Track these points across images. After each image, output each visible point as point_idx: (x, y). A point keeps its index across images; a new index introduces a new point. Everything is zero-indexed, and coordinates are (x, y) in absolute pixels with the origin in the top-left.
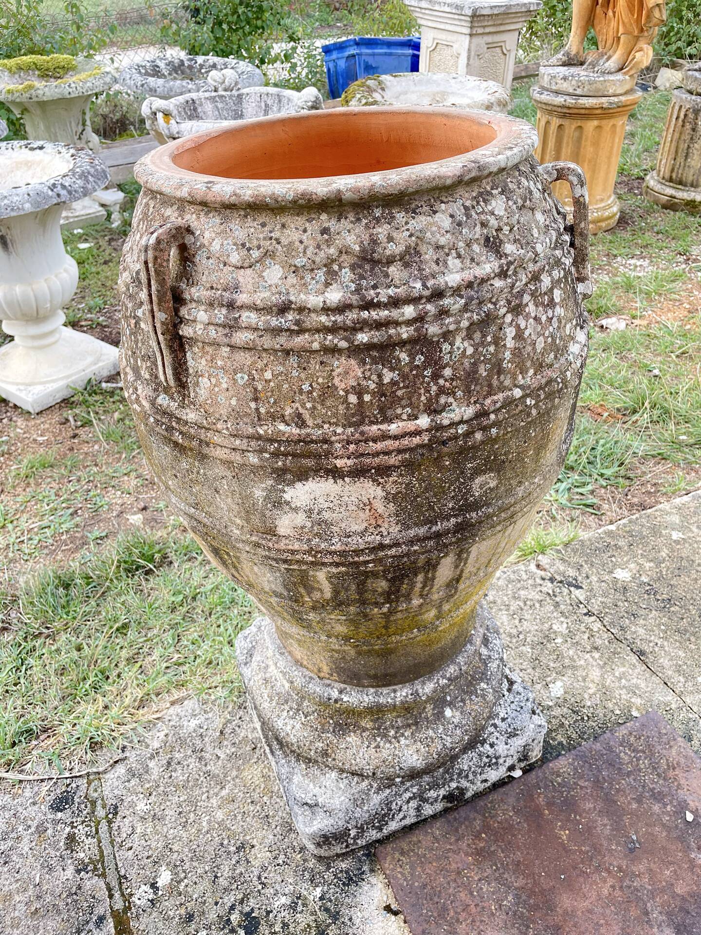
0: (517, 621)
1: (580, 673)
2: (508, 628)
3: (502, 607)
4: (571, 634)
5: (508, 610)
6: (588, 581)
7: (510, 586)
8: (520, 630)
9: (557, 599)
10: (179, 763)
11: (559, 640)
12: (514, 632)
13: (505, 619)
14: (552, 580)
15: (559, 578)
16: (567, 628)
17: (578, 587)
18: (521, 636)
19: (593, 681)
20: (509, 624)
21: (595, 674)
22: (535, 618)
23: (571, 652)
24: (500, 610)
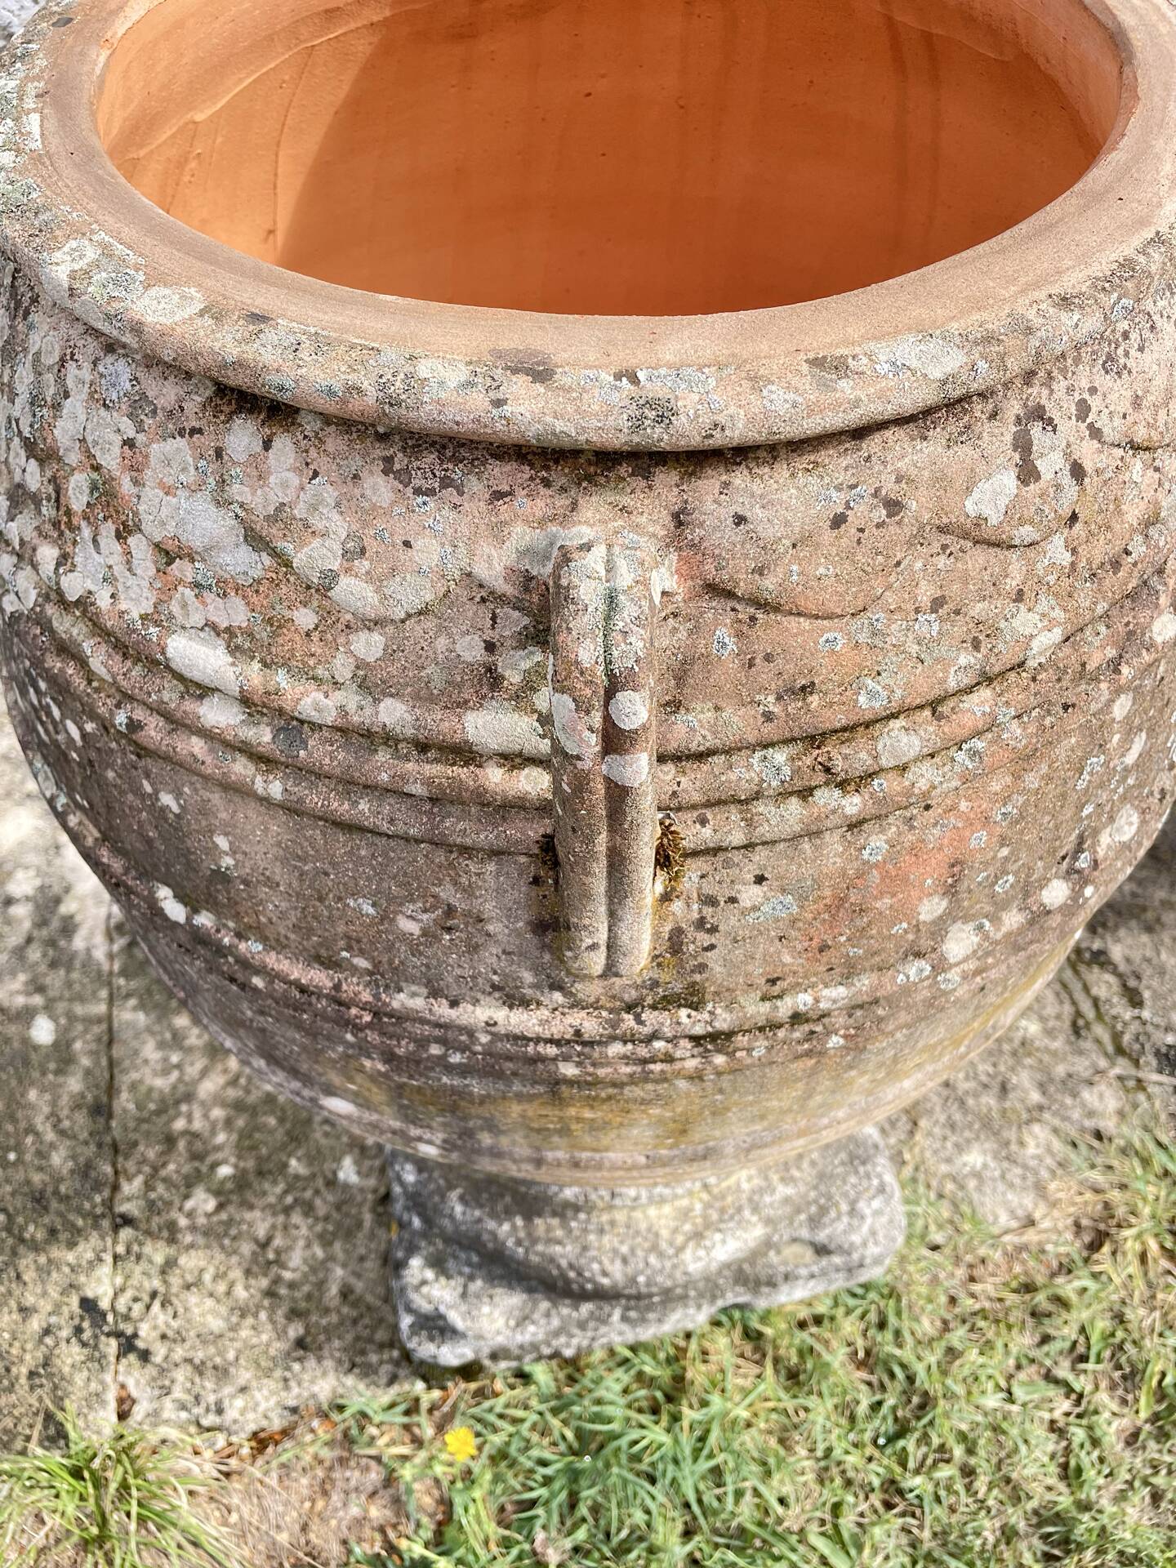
0: (278, 1242)
1: (232, 1093)
2: (304, 1231)
3: (283, 1291)
4: (190, 1183)
5: (277, 1280)
6: (53, 1320)
7: (231, 1355)
8: (281, 1219)
9: (156, 1283)
10: (985, 1086)
11: (225, 1171)
12: (296, 1218)
13: (296, 1259)
14: (128, 1345)
15: (111, 1346)
16: (187, 1197)
17: (89, 1305)
18: (289, 1199)
19: (225, 1071)
20: (295, 1240)
21: (208, 1087)
22: (234, 1238)
23: (221, 1138)
24: (292, 1286)
